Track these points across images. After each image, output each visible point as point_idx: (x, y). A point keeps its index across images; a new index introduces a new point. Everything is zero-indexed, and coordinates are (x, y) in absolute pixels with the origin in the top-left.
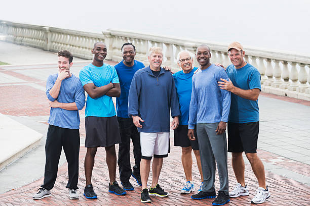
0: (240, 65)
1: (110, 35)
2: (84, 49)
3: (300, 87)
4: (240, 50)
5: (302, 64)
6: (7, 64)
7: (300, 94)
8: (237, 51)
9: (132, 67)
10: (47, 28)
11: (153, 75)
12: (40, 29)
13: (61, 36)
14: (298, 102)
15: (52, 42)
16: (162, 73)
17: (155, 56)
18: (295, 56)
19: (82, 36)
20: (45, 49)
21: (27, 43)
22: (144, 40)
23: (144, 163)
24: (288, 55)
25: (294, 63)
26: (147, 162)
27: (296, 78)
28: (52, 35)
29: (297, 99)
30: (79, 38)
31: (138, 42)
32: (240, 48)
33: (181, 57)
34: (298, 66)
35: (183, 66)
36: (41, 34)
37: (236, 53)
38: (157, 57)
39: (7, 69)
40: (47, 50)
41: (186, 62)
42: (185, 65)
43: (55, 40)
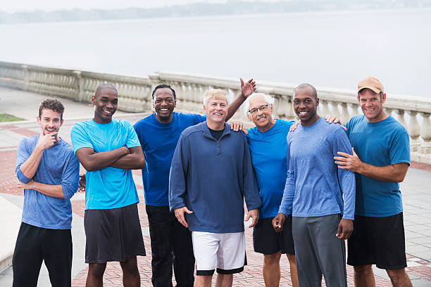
0: (376, 117)
1: (159, 79)
2: (126, 99)
3: (422, 146)
4: (378, 92)
5: (425, 113)
6: (23, 120)
7: (423, 155)
8: (373, 93)
9: (169, 124)
10: (79, 73)
11: (211, 137)
12: (70, 73)
13: (96, 83)
14: (422, 168)
15: (85, 90)
16: (227, 133)
17: (215, 104)
18: (416, 102)
19: (123, 82)
20: (76, 99)
21: (55, 93)
22: (203, 86)
23: (199, 282)
24: (405, 101)
25: (413, 113)
26: (205, 280)
27: (417, 134)
28: (85, 82)
29: (419, 163)
30: (120, 85)
31: (195, 89)
32: (379, 89)
33: (251, 105)
34: (419, 116)
35: (255, 120)
36: (71, 80)
37: (371, 97)
38: (219, 105)
39: (22, 127)
40: (78, 101)
41: (260, 112)
42: (258, 118)
43: (89, 88)
